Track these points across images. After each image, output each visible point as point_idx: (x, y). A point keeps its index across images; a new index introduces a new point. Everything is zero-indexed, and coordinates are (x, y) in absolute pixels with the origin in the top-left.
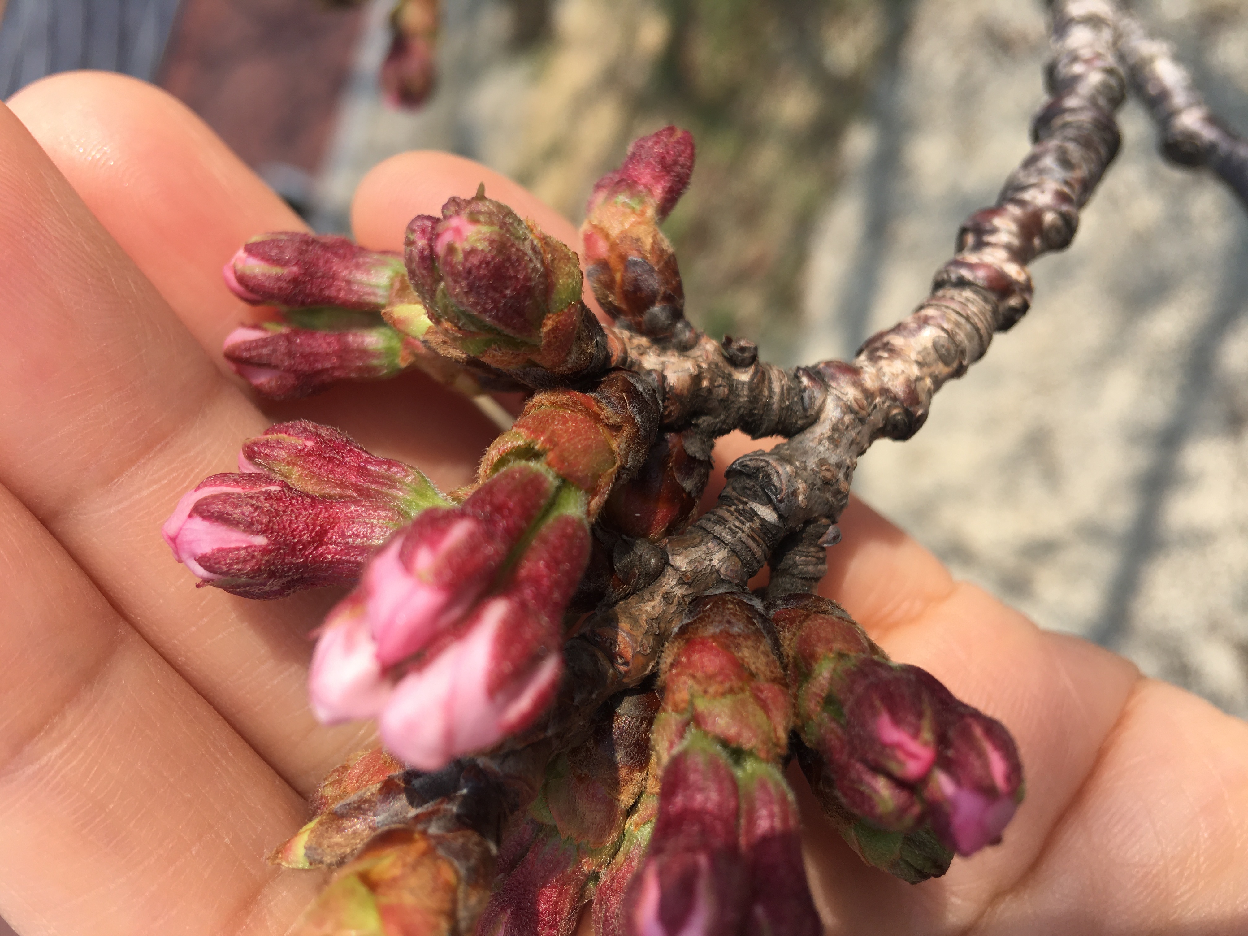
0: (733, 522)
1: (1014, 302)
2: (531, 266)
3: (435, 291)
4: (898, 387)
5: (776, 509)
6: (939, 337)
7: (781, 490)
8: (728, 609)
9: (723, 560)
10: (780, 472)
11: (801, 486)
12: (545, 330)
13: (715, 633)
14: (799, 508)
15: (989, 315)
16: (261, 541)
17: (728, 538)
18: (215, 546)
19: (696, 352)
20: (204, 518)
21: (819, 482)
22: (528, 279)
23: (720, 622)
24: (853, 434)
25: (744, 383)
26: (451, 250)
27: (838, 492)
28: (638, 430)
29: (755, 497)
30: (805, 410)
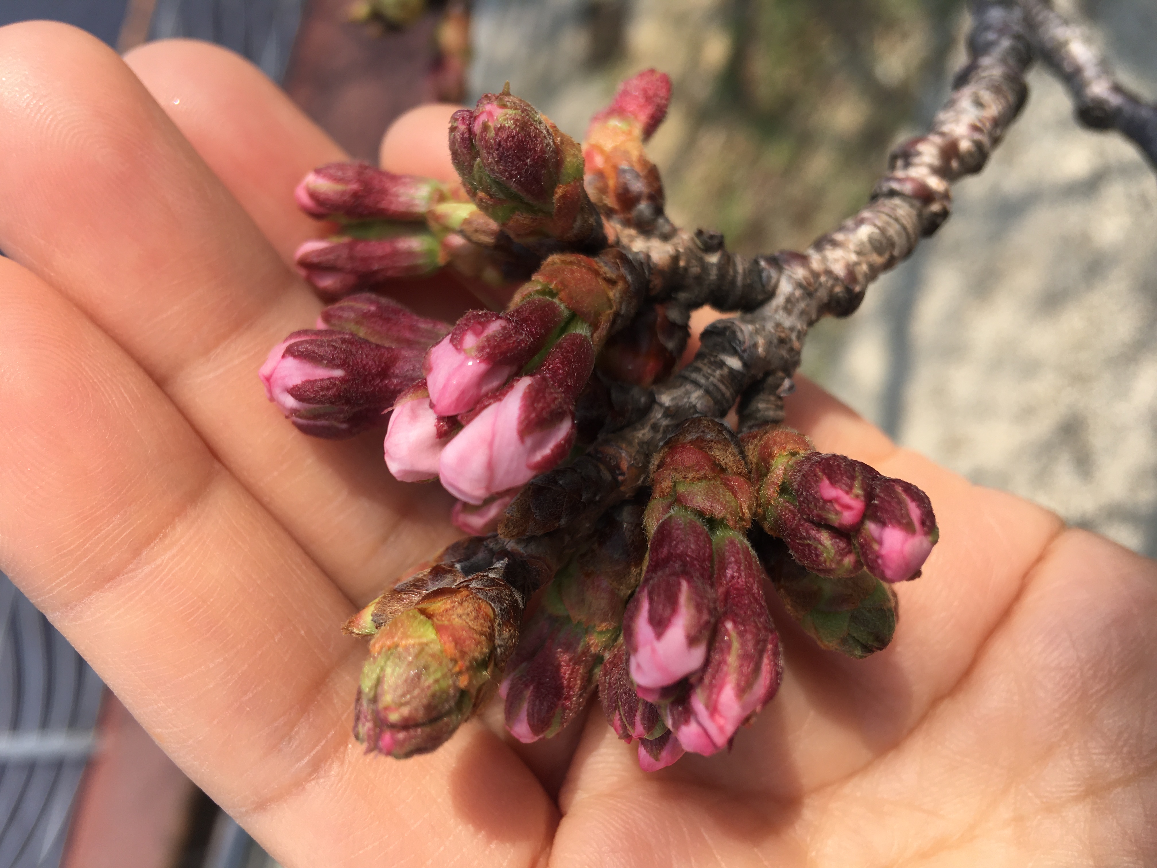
0: (707, 370)
1: (935, 207)
2: (546, 142)
3: (472, 166)
4: (839, 269)
5: (741, 358)
6: (872, 233)
7: (744, 342)
8: (703, 424)
9: (699, 398)
10: (743, 329)
11: (761, 341)
12: (557, 196)
13: (692, 439)
14: (759, 358)
15: (915, 218)
16: (338, 373)
17: (703, 381)
18: (304, 379)
19: (675, 240)
20: (295, 357)
21: (775, 341)
22: (543, 151)
23: (696, 432)
24: (802, 305)
25: (712, 265)
26: (485, 128)
27: (791, 350)
28: (629, 286)
29: (724, 350)
30: (763, 286)
